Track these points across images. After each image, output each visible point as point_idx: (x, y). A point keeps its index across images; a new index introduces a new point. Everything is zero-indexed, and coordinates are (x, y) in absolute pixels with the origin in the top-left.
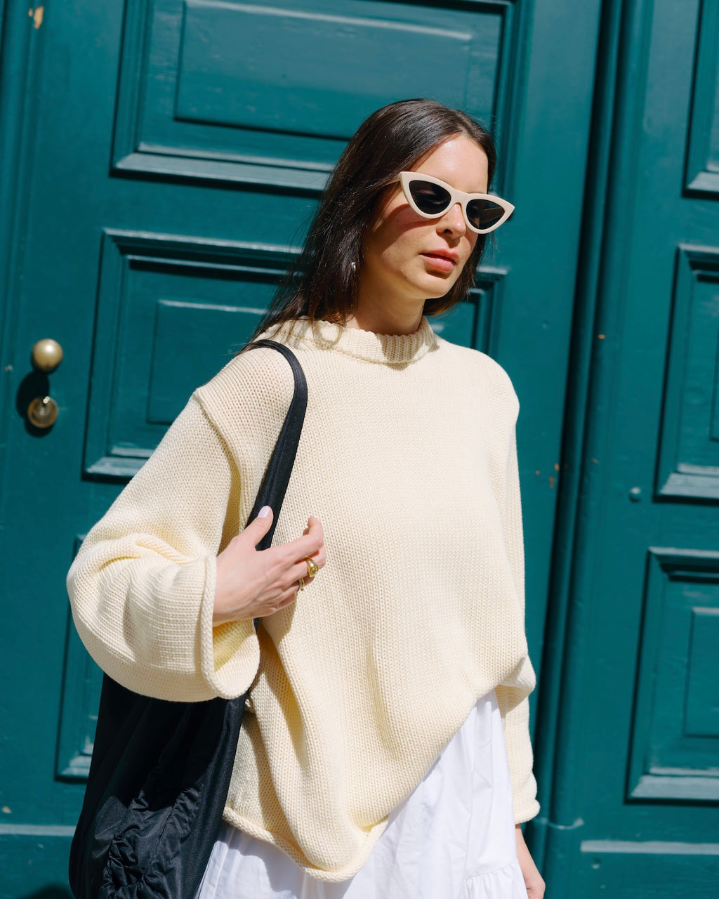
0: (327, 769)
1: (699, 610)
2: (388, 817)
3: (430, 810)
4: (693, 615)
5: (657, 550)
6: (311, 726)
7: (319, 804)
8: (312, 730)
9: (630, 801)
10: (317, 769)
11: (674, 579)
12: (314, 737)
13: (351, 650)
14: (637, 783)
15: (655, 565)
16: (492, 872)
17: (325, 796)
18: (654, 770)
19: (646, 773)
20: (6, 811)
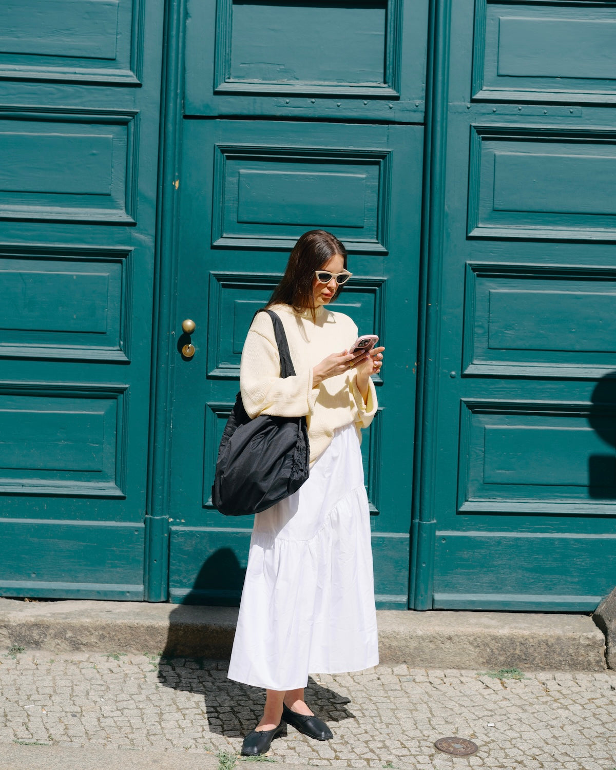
1: (488, 426)
4: (485, 429)
5: (465, 399)
9: (458, 513)
11: (474, 412)
14: (462, 505)
15: (464, 405)
18: (470, 499)
19: (466, 501)
20: (183, 521)
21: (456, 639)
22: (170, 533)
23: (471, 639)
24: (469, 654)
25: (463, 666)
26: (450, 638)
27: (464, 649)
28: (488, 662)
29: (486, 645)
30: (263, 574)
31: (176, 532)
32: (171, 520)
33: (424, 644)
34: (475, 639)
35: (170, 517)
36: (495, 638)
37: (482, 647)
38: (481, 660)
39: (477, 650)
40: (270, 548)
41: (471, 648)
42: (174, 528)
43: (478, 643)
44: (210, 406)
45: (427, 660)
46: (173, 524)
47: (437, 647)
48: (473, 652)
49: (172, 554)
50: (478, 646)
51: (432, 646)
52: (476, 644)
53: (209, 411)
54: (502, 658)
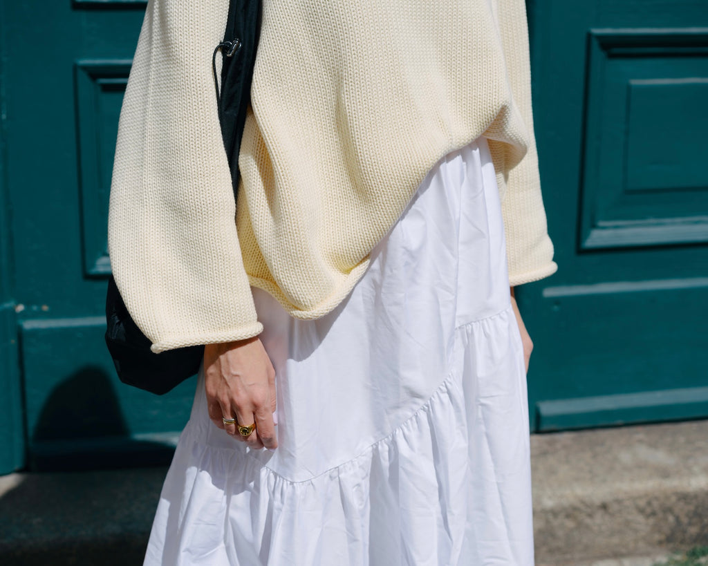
0: (297, 210)
1: (635, 82)
2: (369, 256)
3: (413, 255)
4: (629, 88)
5: (597, 31)
6: (280, 170)
7: (291, 244)
8: (281, 174)
9: (582, 251)
10: (287, 210)
11: (612, 56)
12: (283, 180)
13: (324, 100)
14: (588, 235)
15: (595, 44)
16: (490, 318)
17: (295, 235)
18: (601, 224)
19: (594, 226)
20: (45, 308)
21: (614, 508)
22: (20, 335)
23: (642, 503)
24: (636, 531)
25: (624, 551)
26: (604, 507)
27: (627, 523)
28: (669, 539)
29: (668, 510)
30: (222, 545)
31: (34, 332)
32: (20, 308)
33: (556, 523)
34: (649, 503)
35: (18, 302)
36: (684, 497)
37: (660, 515)
38: (657, 537)
39: (652, 521)
40: (243, 488)
41: (641, 518)
42: (28, 325)
43: (653, 508)
44: (85, 68)
45: (559, 549)
46: (26, 315)
47: (580, 525)
48: (643, 524)
49: (28, 376)
50: (654, 514)
51: (570, 524)
52: (649, 510)
53: (83, 78)
54: (694, 530)
